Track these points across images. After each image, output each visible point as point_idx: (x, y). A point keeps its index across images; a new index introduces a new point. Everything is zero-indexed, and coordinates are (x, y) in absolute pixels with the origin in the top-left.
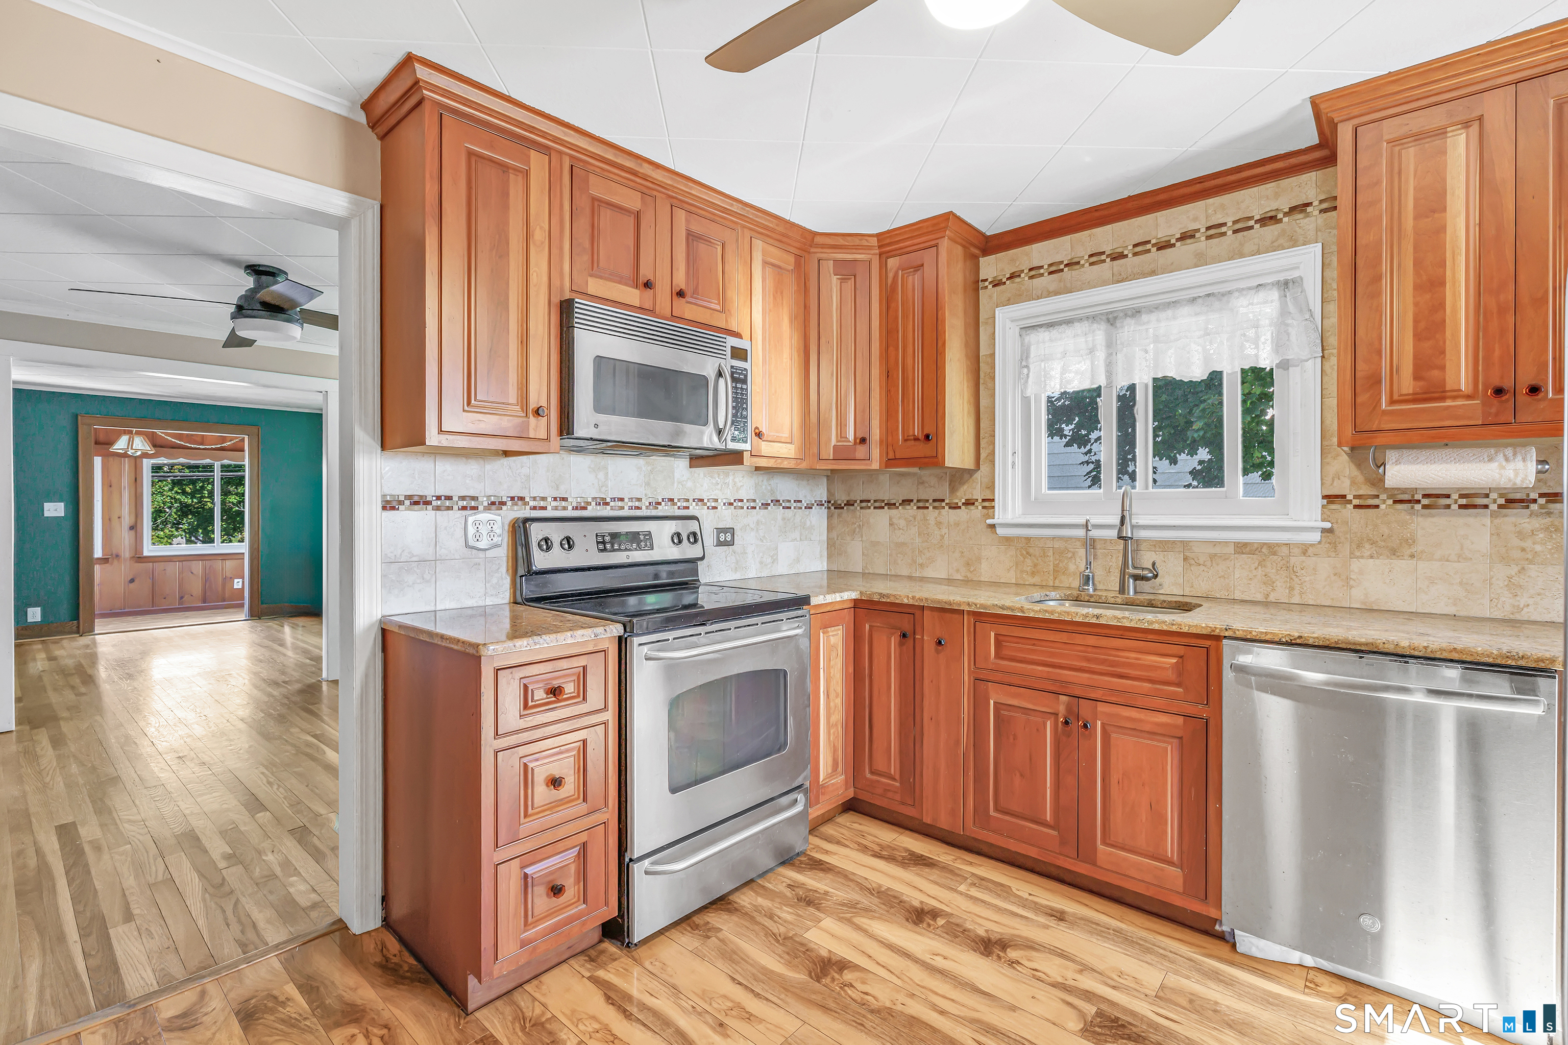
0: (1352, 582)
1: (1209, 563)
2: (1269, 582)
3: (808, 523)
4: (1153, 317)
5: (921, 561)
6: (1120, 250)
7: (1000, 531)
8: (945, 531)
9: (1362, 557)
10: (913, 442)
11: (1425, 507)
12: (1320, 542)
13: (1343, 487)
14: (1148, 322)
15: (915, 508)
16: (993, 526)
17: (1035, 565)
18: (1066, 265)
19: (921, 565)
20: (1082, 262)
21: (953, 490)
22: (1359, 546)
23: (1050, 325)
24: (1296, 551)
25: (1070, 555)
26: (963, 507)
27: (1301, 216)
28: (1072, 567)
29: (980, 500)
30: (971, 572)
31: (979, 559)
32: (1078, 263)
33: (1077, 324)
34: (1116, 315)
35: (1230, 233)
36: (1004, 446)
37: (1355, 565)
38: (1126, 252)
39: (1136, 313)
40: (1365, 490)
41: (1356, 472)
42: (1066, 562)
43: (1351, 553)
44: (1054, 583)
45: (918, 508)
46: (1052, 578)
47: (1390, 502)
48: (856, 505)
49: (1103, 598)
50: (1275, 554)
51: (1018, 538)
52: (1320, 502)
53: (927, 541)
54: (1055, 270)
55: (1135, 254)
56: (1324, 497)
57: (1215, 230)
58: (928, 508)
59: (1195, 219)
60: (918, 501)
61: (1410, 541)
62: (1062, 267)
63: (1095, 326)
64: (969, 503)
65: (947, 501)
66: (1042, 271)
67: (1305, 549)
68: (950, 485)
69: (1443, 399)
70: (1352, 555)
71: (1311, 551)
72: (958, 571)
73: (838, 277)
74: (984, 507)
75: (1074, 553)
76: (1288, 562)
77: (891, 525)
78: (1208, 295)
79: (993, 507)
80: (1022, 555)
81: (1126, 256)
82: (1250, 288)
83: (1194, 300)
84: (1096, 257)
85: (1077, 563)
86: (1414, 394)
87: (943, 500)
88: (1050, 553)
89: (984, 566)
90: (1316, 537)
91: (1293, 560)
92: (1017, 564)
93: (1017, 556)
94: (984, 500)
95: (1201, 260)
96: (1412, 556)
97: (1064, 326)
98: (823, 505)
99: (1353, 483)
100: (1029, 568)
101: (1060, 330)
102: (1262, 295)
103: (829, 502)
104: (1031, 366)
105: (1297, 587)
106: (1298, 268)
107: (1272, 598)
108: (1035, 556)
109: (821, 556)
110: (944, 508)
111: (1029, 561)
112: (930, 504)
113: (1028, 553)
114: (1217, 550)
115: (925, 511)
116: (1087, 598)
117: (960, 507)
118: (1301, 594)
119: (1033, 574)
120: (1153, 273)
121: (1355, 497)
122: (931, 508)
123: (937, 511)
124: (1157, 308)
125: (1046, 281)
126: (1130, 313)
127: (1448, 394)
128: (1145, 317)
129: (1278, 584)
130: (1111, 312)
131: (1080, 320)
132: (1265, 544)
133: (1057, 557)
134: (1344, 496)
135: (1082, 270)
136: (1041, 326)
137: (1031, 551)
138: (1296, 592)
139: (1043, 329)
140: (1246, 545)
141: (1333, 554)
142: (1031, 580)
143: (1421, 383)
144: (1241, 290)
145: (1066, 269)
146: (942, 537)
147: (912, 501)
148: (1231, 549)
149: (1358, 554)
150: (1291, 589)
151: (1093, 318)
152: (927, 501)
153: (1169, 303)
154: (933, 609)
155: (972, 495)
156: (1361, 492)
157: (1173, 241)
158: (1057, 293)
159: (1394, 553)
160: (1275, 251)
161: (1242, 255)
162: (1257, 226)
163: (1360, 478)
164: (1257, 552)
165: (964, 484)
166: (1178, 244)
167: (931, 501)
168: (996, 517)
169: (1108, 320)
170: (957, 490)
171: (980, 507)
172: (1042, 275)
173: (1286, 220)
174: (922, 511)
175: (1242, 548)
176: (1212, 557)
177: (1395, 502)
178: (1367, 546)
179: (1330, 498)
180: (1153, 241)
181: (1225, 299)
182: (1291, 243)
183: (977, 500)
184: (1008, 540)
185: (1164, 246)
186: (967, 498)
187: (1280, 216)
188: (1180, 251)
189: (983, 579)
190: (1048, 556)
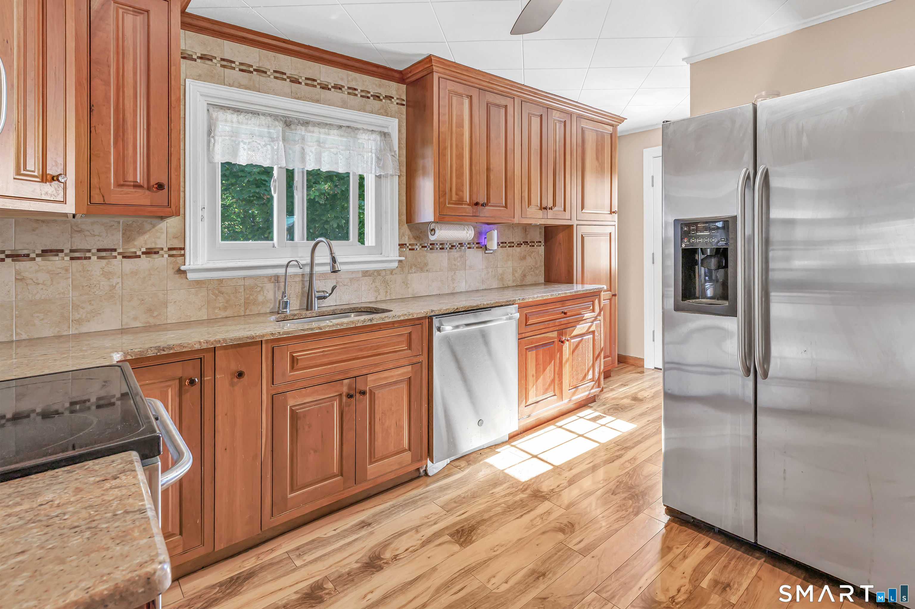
0: (408, 285)
1: (349, 284)
2: (377, 291)
4: (316, 129)
5: (77, 316)
6: (296, 77)
7: (190, 276)
8: (115, 281)
9: (412, 273)
10: (132, 190)
11: (431, 249)
12: (397, 267)
13: (406, 240)
14: (313, 132)
15: (67, 258)
16: (182, 272)
17: (227, 302)
18: (256, 70)
19: (78, 322)
20: (268, 73)
21: (128, 239)
22: (411, 268)
23: (237, 111)
24: (388, 272)
25: (259, 289)
26: (143, 256)
27: (389, 101)
28: (261, 298)
29: (166, 249)
30: (155, 317)
31: (165, 304)
32: (265, 73)
34: (291, 120)
35: (359, 96)
36: (195, 202)
37: (410, 276)
38: (300, 81)
39: (306, 123)
40: (413, 242)
41: (410, 233)
42: (255, 295)
43: (408, 271)
44: (245, 312)
45: (72, 259)
46: (243, 309)
47: (421, 247)
50: (379, 275)
51: (210, 281)
52: (398, 247)
53: (88, 294)
54: (245, 69)
55: (307, 85)
56: (399, 245)
57: (352, 91)
58: (90, 258)
59: (342, 79)
60: (72, 251)
61: (426, 264)
62: (251, 69)
63: (276, 122)
64: (149, 252)
65: (120, 251)
67: (392, 271)
68: (123, 234)
69: (462, 204)
70: (409, 273)
71: (394, 272)
72: (135, 319)
74: (170, 256)
75: (262, 288)
76: (385, 279)
77: (20, 280)
78: (348, 127)
79: (184, 255)
80: (214, 294)
81: (300, 83)
82: (368, 130)
83: (341, 127)
84: (279, 74)
85: (265, 294)
86: (456, 201)
87: (115, 250)
88: (242, 290)
89: (171, 308)
90: (396, 264)
91: (387, 277)
92: (208, 302)
93: (208, 296)
94: (170, 249)
95: (345, 105)
96: (427, 271)
99: (409, 238)
100: (222, 304)
101: (247, 117)
102: (373, 136)
104: (217, 138)
105: (389, 291)
106: (387, 127)
107: (379, 299)
108: (227, 294)
110: (115, 257)
111: (221, 299)
112: (94, 254)
113: (220, 292)
114: (354, 276)
115: (85, 262)
117: (139, 257)
118: (390, 294)
119: (225, 308)
120: (318, 101)
121: (410, 245)
122: (94, 258)
123: (104, 262)
124: (319, 125)
125: (236, 74)
126: (302, 122)
127: (464, 202)
128: (310, 128)
129: (381, 291)
130: (290, 118)
131: (264, 114)
132: (375, 270)
133: (248, 292)
134: (406, 244)
135: (269, 80)
136: (229, 108)
137: (223, 289)
138: (388, 294)
139: (230, 111)
140: (367, 271)
141: (402, 273)
142: (223, 314)
144: (363, 130)
145: (254, 73)
146: (113, 287)
147: (62, 251)
148: (360, 275)
149: (410, 271)
150: (386, 292)
151: (276, 117)
152: (89, 251)
153: (327, 124)
154: (226, 348)
155: (156, 244)
156: (411, 243)
157: (330, 87)
158: (247, 88)
159: (422, 270)
160: (379, 115)
161: (365, 111)
162: (372, 98)
163: (411, 236)
164: (372, 275)
165: (145, 233)
166: (333, 90)
167: (94, 251)
168: (188, 263)
169: (285, 122)
170: (134, 239)
171: (166, 256)
172: (233, 68)
173: (384, 101)
174: (79, 261)
175: (366, 273)
176: (351, 280)
177: (422, 247)
178: (414, 267)
179: (401, 245)
180: (318, 81)
181: (356, 131)
182: (386, 114)
183: (162, 249)
184: (199, 283)
185: (325, 87)
186: (148, 247)
187: (381, 98)
188: (333, 94)
189: (169, 321)
190: (239, 292)
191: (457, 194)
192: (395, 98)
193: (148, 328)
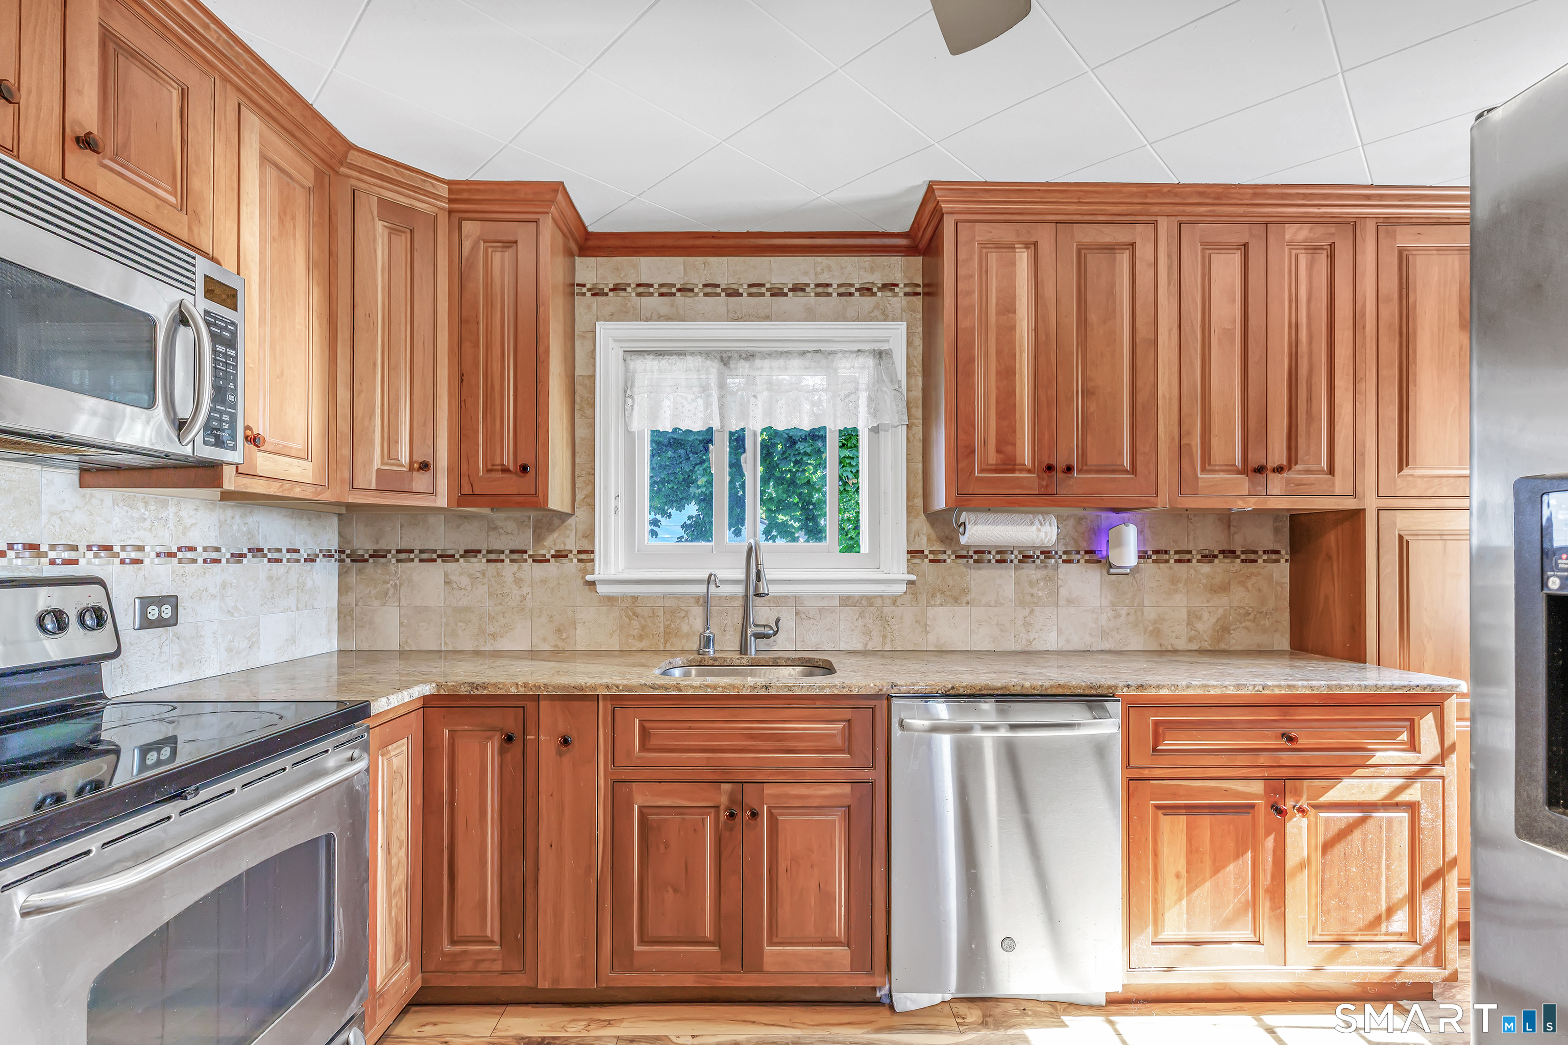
0: (928, 628)
1: (817, 617)
2: (867, 632)
3: (309, 583)
4: (766, 363)
5: (492, 630)
6: (735, 287)
7: (601, 589)
8: (526, 589)
9: (935, 605)
10: (500, 475)
11: (976, 561)
12: (905, 593)
13: (922, 544)
14: (762, 368)
15: (484, 560)
16: (592, 584)
17: (643, 628)
18: (679, 290)
19: (493, 636)
20: (696, 290)
21: (538, 538)
22: (933, 596)
23: (660, 354)
24: (888, 602)
25: (683, 614)
26: (552, 560)
27: (890, 294)
28: (685, 628)
29: (575, 552)
30: (563, 640)
31: (574, 624)
32: (692, 290)
33: (689, 357)
34: (730, 355)
35: (835, 294)
36: (606, 487)
37: (931, 612)
38: (741, 291)
39: (750, 356)
40: (937, 547)
41: (931, 531)
42: (678, 621)
43: (928, 602)
44: (665, 646)
45: (489, 561)
46: (662, 641)
47: (953, 557)
48: (389, 556)
49: (728, 660)
50: (871, 605)
51: (623, 597)
52: (906, 556)
53: (501, 604)
54: (667, 290)
55: (750, 295)
56: (909, 552)
57: (823, 289)
58: (503, 561)
59: (806, 273)
60: (489, 552)
61: (965, 591)
62: (674, 290)
63: (709, 363)
64: (560, 555)
65: (530, 552)
66: (651, 290)
67: (895, 600)
68: (534, 532)
69: (1013, 471)
70: (929, 604)
71: (898, 603)
72: (545, 640)
73: (386, 224)
74: (580, 561)
75: (687, 612)
76: (882, 612)
77: (447, 583)
78: (817, 351)
79: (593, 561)
80: (627, 616)
81: (741, 295)
82: (851, 352)
83: (804, 353)
84: (711, 289)
85: (690, 622)
86: (996, 465)
87: (525, 552)
88: (661, 613)
89: (580, 631)
90: (902, 588)
91: (886, 610)
92: (621, 627)
93: (621, 617)
94: (579, 552)
95: (811, 316)
96: (968, 603)
97: (675, 357)
98: (332, 556)
99: (929, 539)
100: (636, 631)
101: (670, 361)
102: (861, 360)
103: (341, 552)
104: (636, 397)
105: (889, 635)
106: (888, 341)
107: (869, 648)
108: (643, 617)
109: (329, 631)
110: (526, 561)
111: (635, 623)
112: (507, 556)
113: (634, 614)
114: (825, 603)
115: (499, 565)
116: (711, 662)
117: (548, 561)
118: (892, 641)
119: (641, 638)
120: (767, 318)
121: (931, 552)
122: (507, 561)
123: (516, 565)
124: (770, 355)
125: (656, 303)
126: (744, 355)
127: (1018, 467)
128: (758, 362)
129: (874, 633)
130: (725, 352)
131: (693, 353)
132: (864, 596)
133: (669, 617)
134: (922, 552)
135: (696, 298)
136: (649, 353)
137: (639, 610)
138: (888, 640)
139: (651, 357)
140: (848, 598)
141: (915, 604)
142: (638, 645)
143: (1001, 456)
144: (843, 352)
145: (678, 294)
146: (524, 598)
147: (480, 552)
148: (836, 602)
149: (932, 603)
150: (884, 637)
151: (707, 354)
152: (503, 552)
153: (782, 353)
154: (554, 698)
155: (565, 545)
156: (934, 548)
157: (786, 290)
158: (668, 319)
159: (956, 601)
160: (871, 321)
161: (845, 319)
162: (857, 294)
163: (934, 536)
164: (857, 604)
165: (553, 531)
166: (790, 294)
167: (507, 552)
168: (597, 571)
169: (722, 359)
170: (544, 539)
171: (575, 561)
172: (652, 294)
173: (879, 294)
174: (494, 564)
175: (846, 601)
176: (821, 610)
177: (957, 557)
178: (938, 595)
179: (913, 553)
180: (768, 286)
181: (830, 357)
182: (884, 317)
183: (571, 551)
184: (610, 600)
185: (777, 293)
186: (557, 549)
187: (875, 290)
188: (792, 302)
189: (578, 648)
190: (658, 616)
191: (998, 451)
192: (901, 285)
193: (557, 654)
